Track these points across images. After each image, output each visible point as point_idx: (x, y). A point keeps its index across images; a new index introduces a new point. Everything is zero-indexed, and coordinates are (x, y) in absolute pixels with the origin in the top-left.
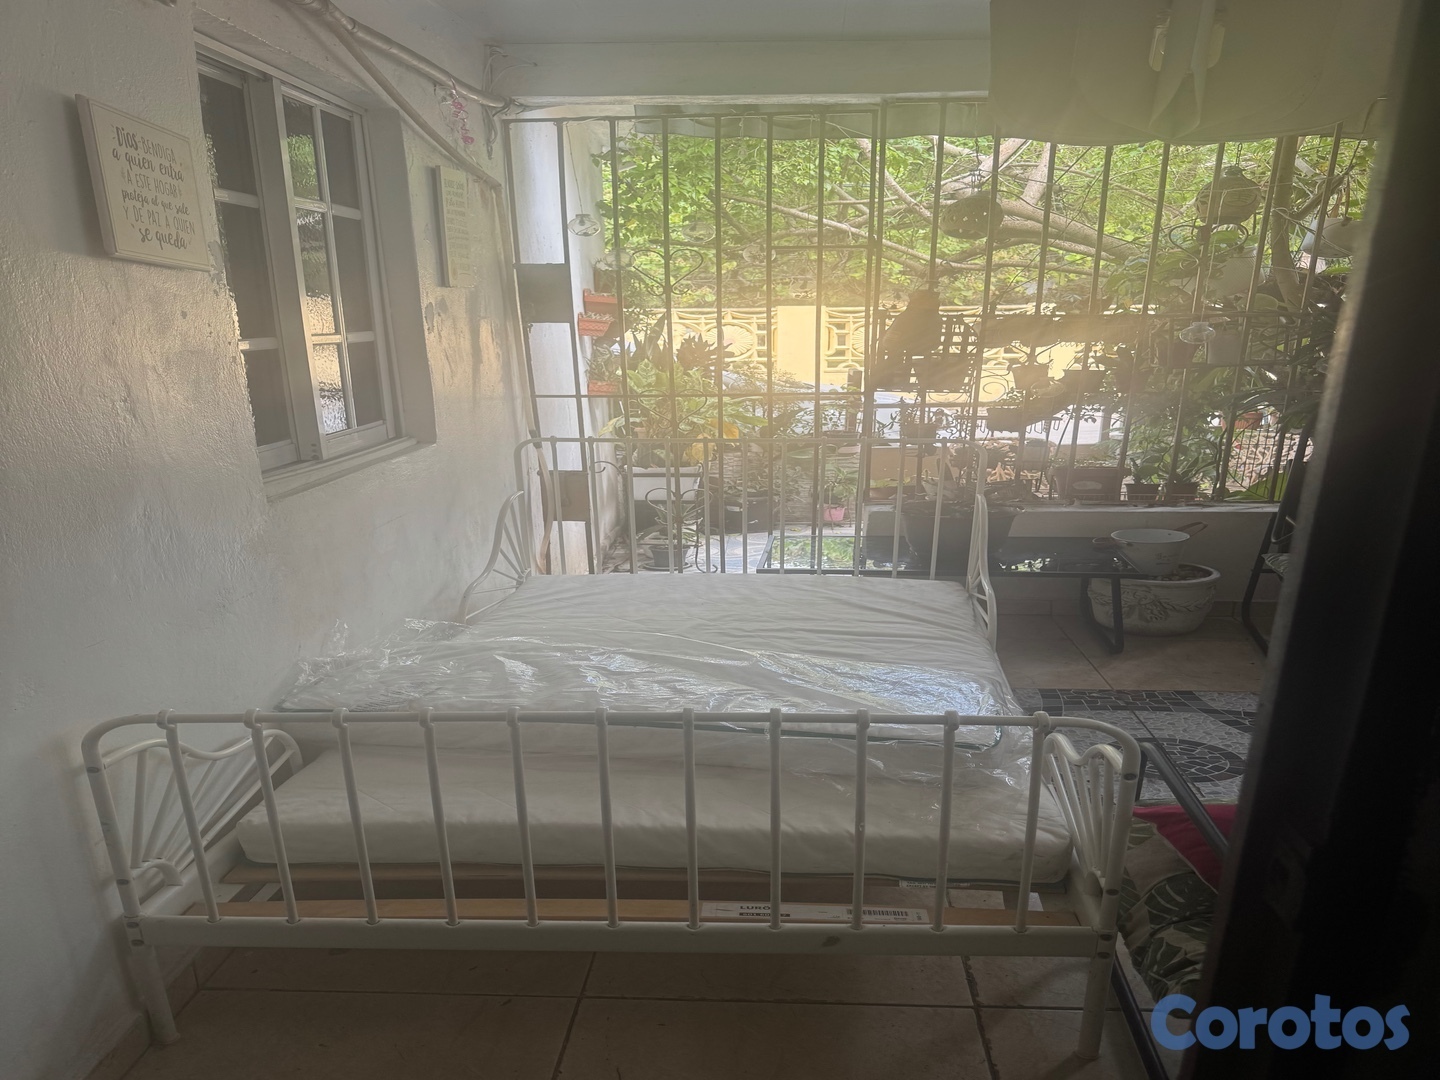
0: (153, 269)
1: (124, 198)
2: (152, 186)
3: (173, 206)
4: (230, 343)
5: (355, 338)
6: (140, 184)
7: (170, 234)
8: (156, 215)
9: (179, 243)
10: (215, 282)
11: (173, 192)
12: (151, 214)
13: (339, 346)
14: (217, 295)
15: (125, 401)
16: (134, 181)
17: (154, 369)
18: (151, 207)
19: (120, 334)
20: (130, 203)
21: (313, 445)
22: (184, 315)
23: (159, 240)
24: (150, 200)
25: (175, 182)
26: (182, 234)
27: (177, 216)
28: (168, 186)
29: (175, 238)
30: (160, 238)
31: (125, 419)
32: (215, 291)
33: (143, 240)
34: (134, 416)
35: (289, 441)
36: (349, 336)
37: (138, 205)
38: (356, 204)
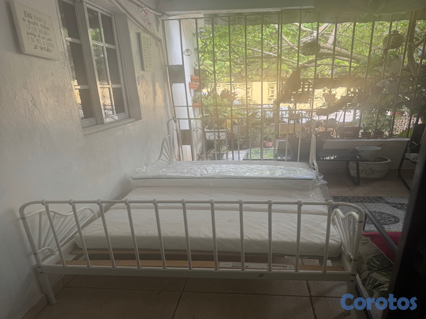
0: (40, 59)
1: (28, 34)
2: (38, 31)
3: (46, 38)
4: (69, 84)
5: (114, 86)
6: (33, 30)
7: (45, 47)
8: (40, 41)
9: (48, 50)
10: (63, 64)
11: (46, 33)
12: (38, 40)
13: (109, 88)
14: (64, 69)
15: (32, 101)
16: (31, 28)
17: (42, 91)
18: (38, 38)
19: (29, 79)
20: (30, 36)
21: (101, 119)
22: (52, 74)
23: (41, 49)
24: (37, 35)
25: (46, 30)
26: (49, 48)
27: (47, 41)
28: (44, 32)
29: (47, 48)
30: (41, 48)
31: (32, 107)
32: (63, 67)
33: (35, 48)
34: (35, 106)
35: (93, 118)
36: (113, 85)
37: (33, 37)
38: (114, 44)
